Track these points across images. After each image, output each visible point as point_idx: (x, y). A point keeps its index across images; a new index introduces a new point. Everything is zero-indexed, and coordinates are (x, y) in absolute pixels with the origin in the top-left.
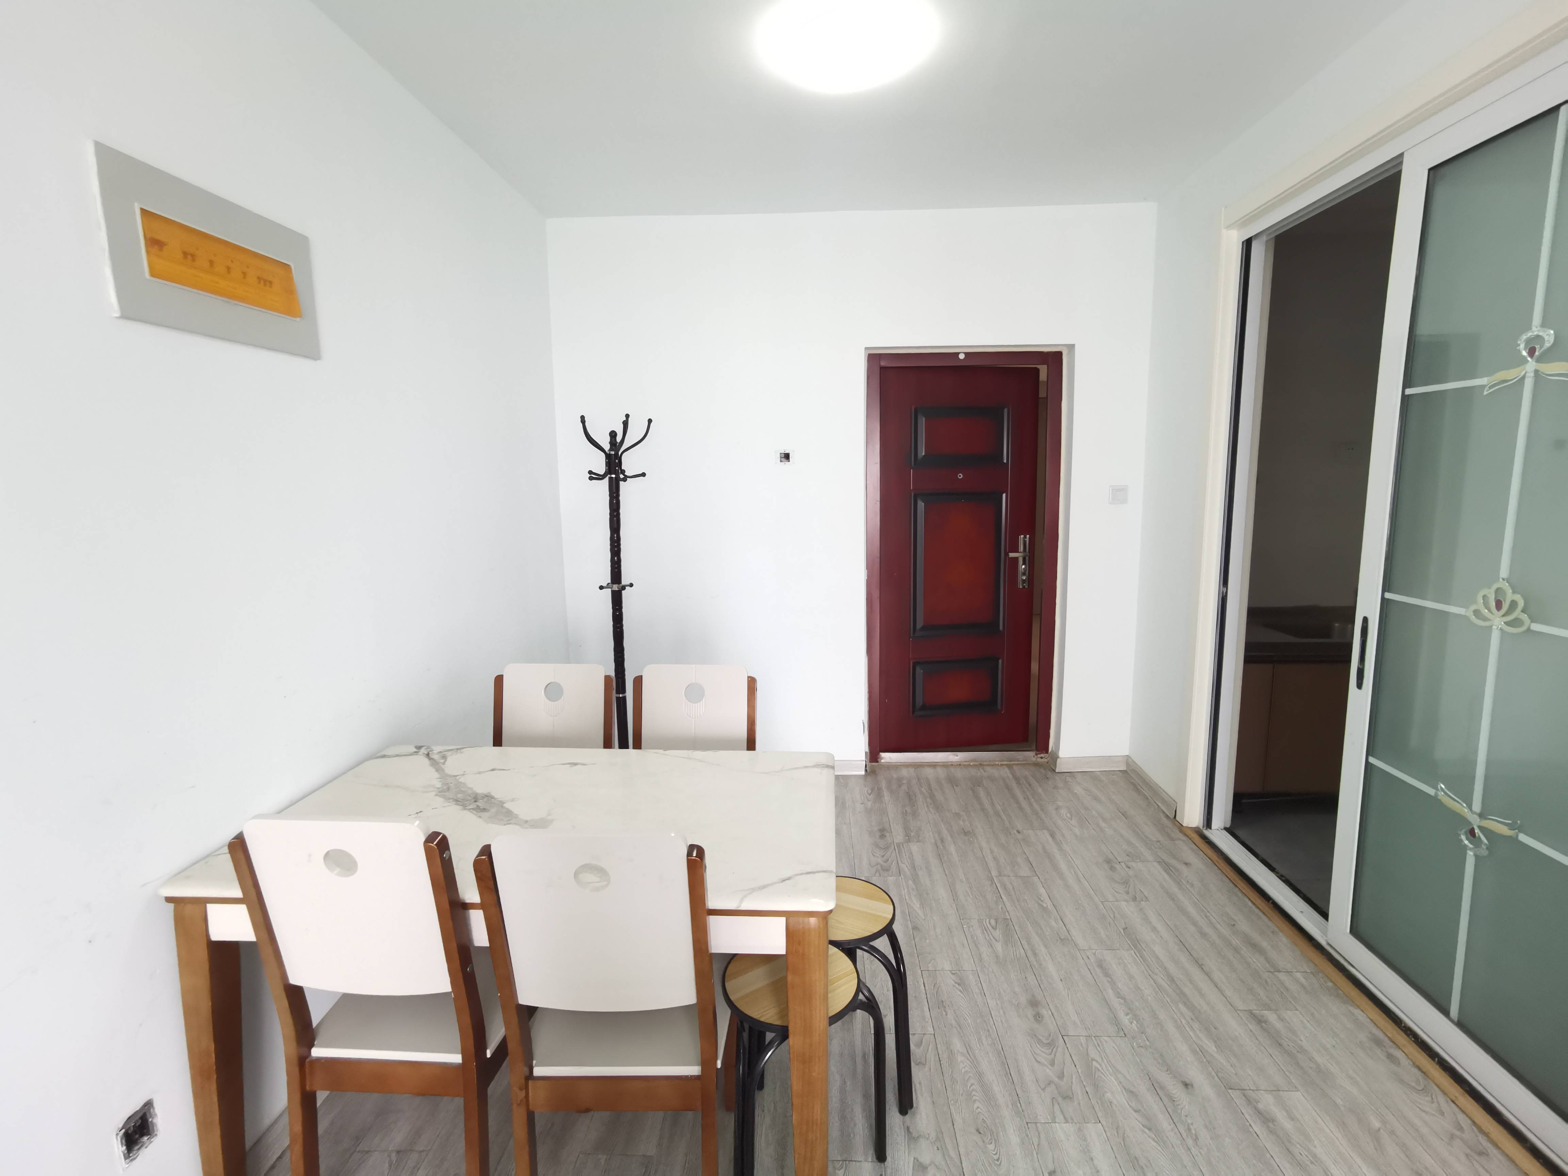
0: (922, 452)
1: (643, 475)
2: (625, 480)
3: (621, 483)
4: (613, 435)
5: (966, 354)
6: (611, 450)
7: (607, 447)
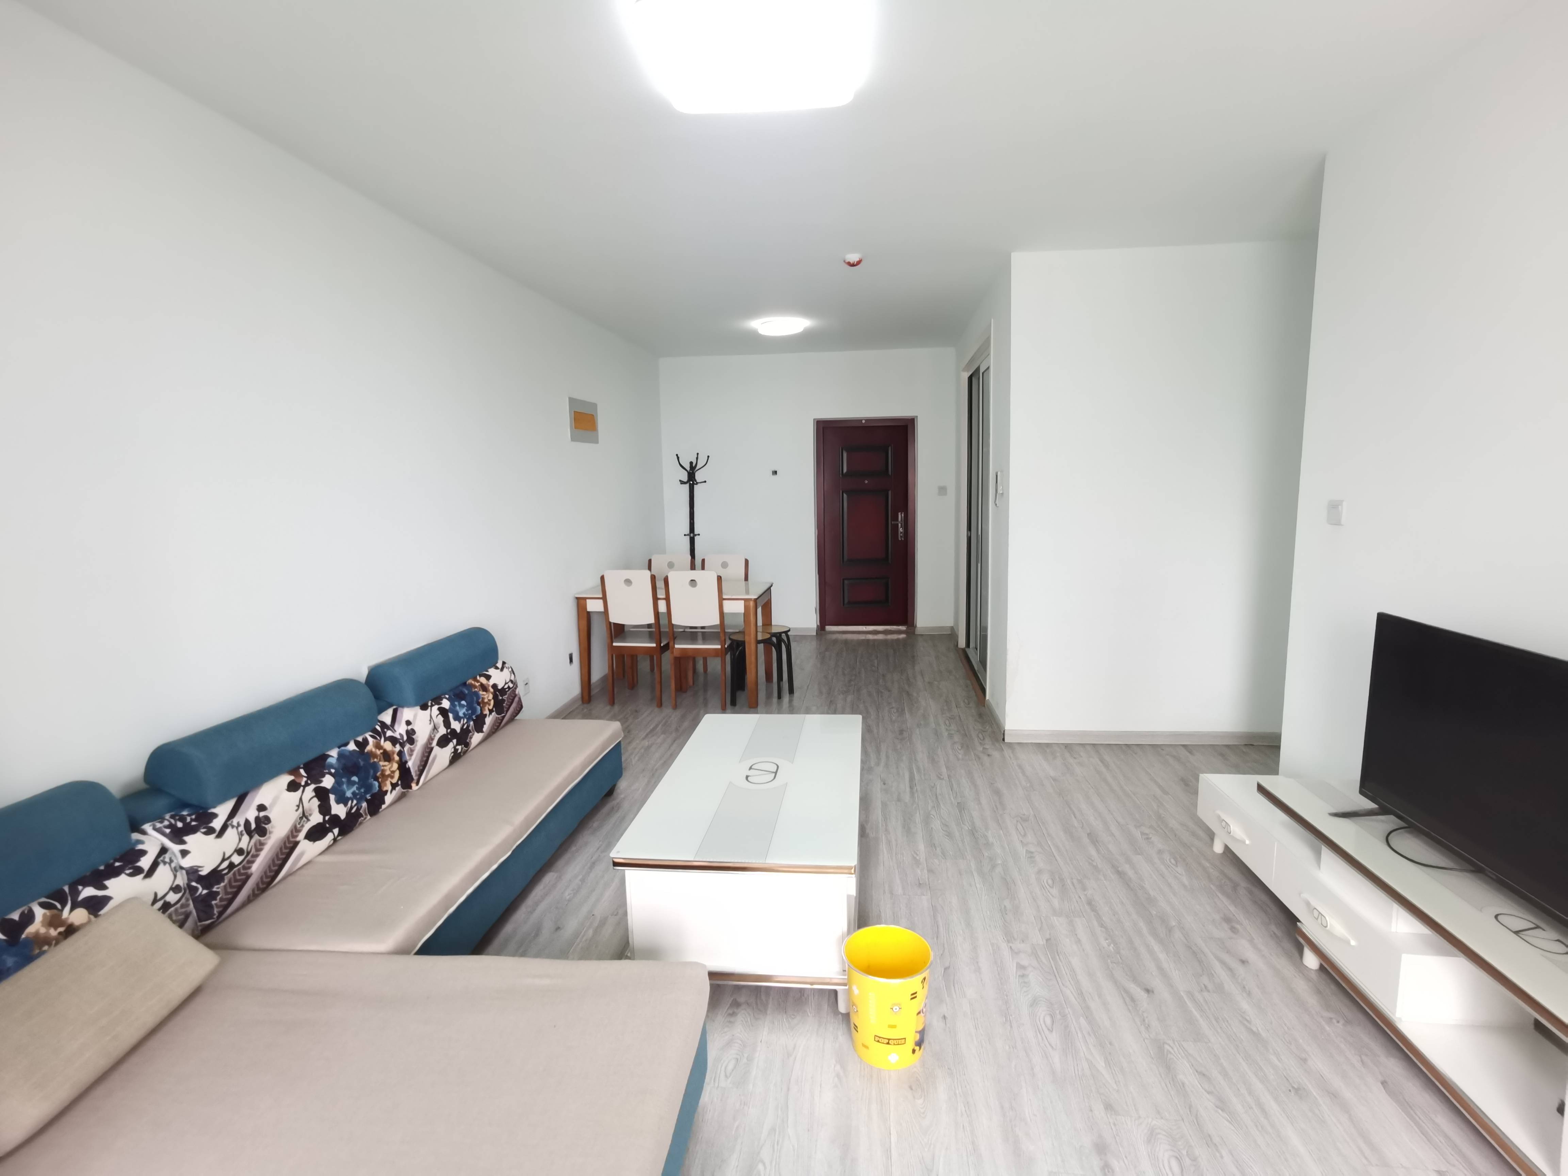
0: (845, 470)
1: (705, 482)
2: (697, 483)
3: (695, 486)
4: (691, 463)
5: (865, 420)
6: (690, 470)
7: (688, 469)
